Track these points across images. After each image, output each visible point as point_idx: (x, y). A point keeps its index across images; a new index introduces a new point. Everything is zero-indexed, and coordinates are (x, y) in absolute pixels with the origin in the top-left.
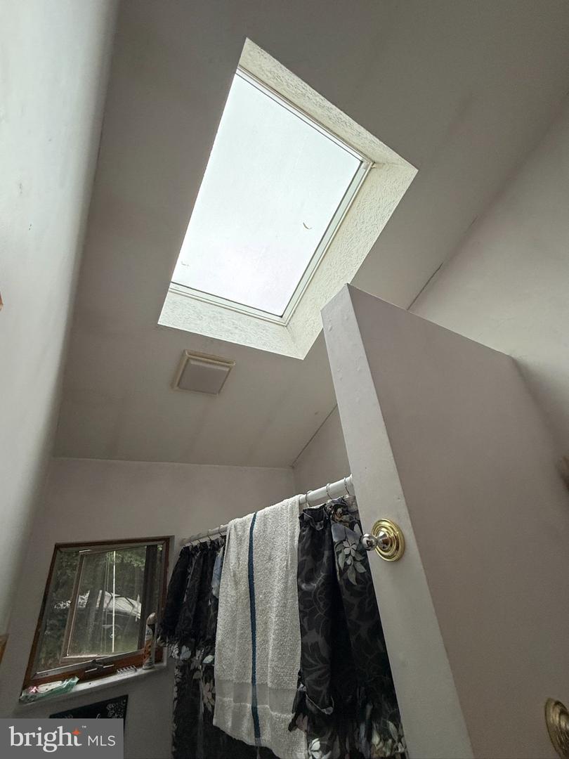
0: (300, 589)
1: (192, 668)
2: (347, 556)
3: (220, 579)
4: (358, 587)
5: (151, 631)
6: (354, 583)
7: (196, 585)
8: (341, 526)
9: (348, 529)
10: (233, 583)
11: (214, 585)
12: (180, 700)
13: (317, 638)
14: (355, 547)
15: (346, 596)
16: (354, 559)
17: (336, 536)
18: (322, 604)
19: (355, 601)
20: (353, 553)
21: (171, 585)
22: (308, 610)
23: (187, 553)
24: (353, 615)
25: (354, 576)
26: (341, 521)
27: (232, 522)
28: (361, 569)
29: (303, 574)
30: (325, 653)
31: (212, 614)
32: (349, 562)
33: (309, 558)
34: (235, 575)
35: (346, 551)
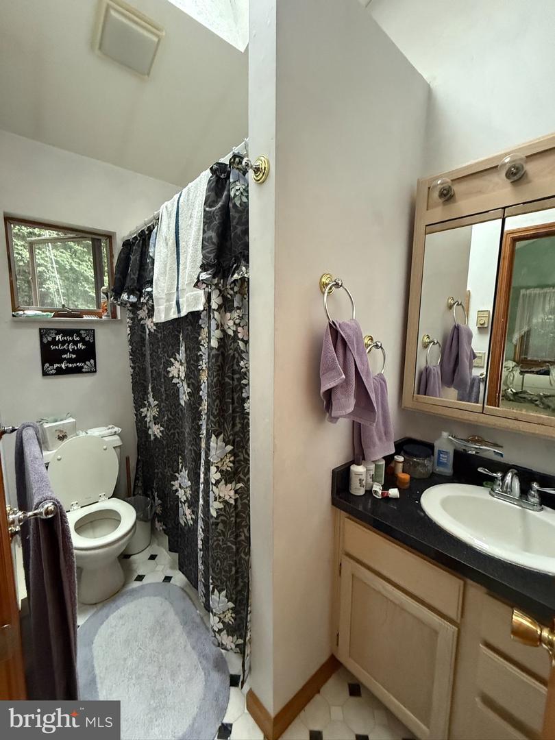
0: (205, 210)
1: (139, 318)
2: (237, 190)
3: (155, 246)
4: (241, 208)
5: (105, 296)
6: (239, 206)
7: (138, 259)
8: (237, 171)
9: (241, 174)
10: (165, 245)
11: (151, 250)
12: (132, 334)
13: (212, 234)
14: (244, 187)
15: (232, 212)
16: (241, 193)
17: (233, 178)
18: (217, 218)
19: (237, 215)
20: (241, 190)
21: (118, 265)
22: (208, 221)
23: (127, 244)
24: (234, 222)
25: (239, 202)
26: (238, 168)
27: (163, 206)
28: (244, 199)
29: (208, 202)
30: (215, 240)
31: (150, 267)
32: (237, 193)
33: (213, 194)
34: (166, 239)
35: (237, 188)
